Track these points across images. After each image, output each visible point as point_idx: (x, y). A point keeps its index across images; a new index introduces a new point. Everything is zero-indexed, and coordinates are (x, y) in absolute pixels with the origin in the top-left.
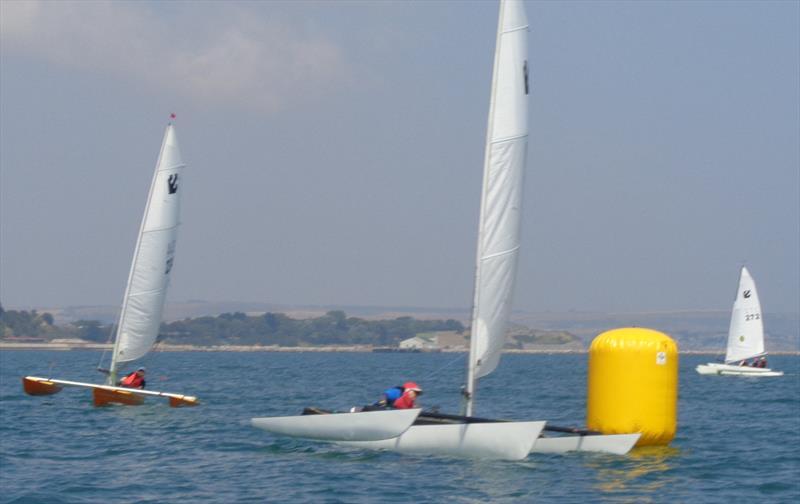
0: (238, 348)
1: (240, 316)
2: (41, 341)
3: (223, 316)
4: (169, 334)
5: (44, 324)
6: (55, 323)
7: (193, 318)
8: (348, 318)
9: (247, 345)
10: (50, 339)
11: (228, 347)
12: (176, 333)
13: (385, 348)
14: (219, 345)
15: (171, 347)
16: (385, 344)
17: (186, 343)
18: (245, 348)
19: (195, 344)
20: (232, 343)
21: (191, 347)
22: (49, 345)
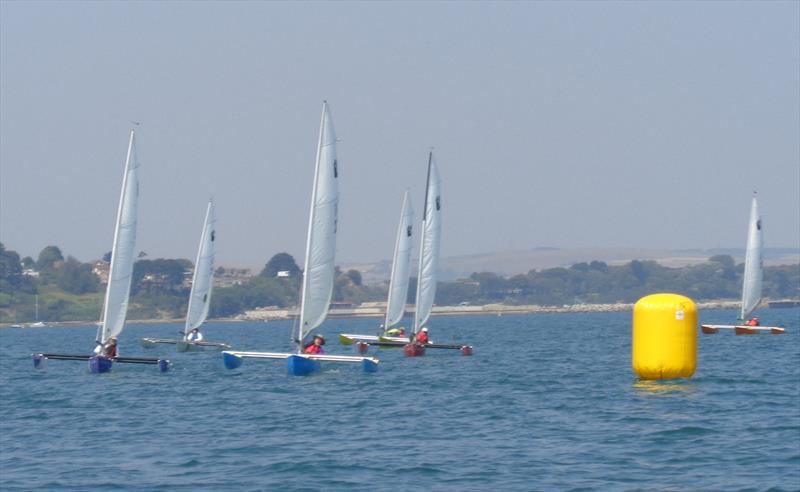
0: (596, 307)
1: (598, 266)
2: (348, 306)
3: (576, 266)
4: (510, 292)
5: (351, 284)
6: (364, 283)
7: (538, 271)
8: (736, 264)
9: (607, 303)
10: (358, 303)
11: (583, 306)
12: (517, 291)
13: (784, 301)
14: (572, 304)
15: (512, 308)
16: (785, 297)
17: (532, 302)
18: (606, 307)
19: (541, 303)
20: (591, 301)
21: (536, 308)
22: (357, 311)
